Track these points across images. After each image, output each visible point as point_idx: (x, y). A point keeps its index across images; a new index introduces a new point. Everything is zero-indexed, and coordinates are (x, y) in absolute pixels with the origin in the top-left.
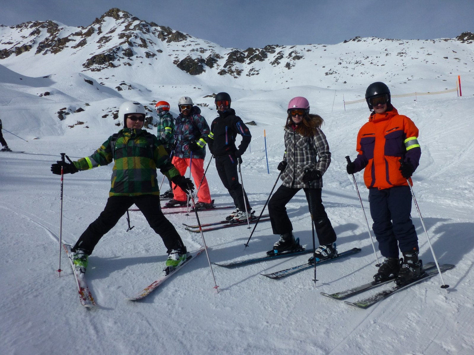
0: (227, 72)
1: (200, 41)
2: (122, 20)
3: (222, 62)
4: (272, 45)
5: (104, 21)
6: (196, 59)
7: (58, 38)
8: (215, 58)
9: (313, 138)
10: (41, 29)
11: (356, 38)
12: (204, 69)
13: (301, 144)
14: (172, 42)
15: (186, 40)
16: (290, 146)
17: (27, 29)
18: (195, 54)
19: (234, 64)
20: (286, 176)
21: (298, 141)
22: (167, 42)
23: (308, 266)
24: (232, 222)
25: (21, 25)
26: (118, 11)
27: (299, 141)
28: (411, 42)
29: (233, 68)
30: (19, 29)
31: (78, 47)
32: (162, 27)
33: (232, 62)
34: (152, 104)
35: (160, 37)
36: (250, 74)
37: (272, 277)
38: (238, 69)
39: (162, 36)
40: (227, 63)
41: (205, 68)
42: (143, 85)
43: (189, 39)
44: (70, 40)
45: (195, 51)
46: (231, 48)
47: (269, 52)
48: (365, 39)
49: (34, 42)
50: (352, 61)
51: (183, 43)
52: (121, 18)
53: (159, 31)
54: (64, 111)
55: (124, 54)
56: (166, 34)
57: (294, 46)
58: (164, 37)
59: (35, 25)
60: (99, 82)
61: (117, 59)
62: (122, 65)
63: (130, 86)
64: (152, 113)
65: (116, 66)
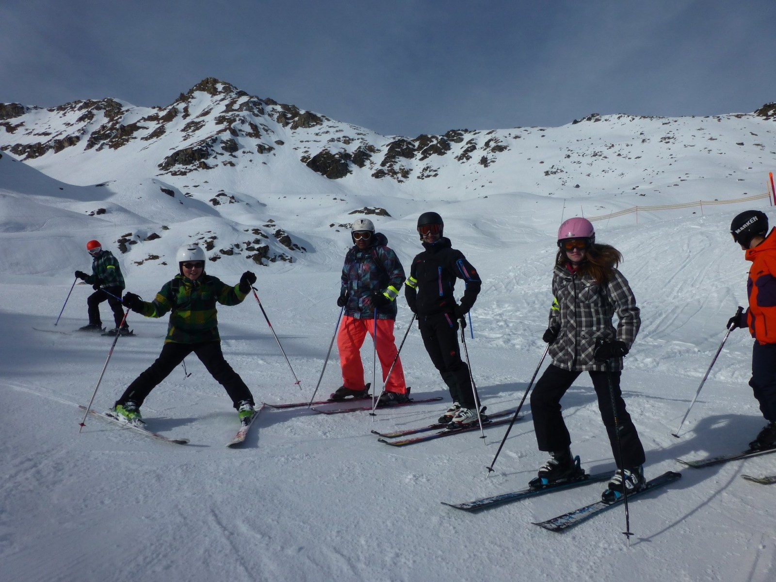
0: (386, 174)
1: (343, 126)
2: (222, 96)
3: (378, 158)
4: (458, 129)
5: (193, 98)
6: (337, 154)
7: (120, 124)
8: (368, 152)
9: (607, 286)
10: (95, 112)
11: (593, 116)
12: (350, 169)
13: (587, 297)
14: (299, 127)
15: (321, 124)
16: (566, 299)
17: (73, 112)
18: (336, 147)
19: (397, 160)
20: (561, 350)
21: (580, 292)
22: (292, 128)
23: (604, 507)
24: (452, 427)
25: (65, 106)
26: (216, 81)
27: (583, 292)
28: (681, 120)
29: (396, 167)
30: (62, 112)
31: (152, 138)
32: (284, 106)
33: (394, 157)
34: (267, 226)
35: (280, 121)
36: (423, 175)
37: (551, 528)
38: (404, 169)
39: (283, 119)
40: (385, 159)
41: (352, 167)
42: (253, 195)
43: (326, 123)
44: (139, 128)
45: (336, 141)
46: (393, 136)
47: (453, 140)
48: (607, 117)
49: (84, 131)
50: (587, 153)
51: (316, 129)
52: (220, 92)
53: (278, 112)
54: (127, 238)
55: (223, 148)
56: (289, 115)
57: (493, 131)
58: (287, 121)
59: (86, 105)
60: (184, 191)
61: (213, 156)
62: (221, 165)
63: (233, 197)
64: (269, 240)
65: (211, 166)
